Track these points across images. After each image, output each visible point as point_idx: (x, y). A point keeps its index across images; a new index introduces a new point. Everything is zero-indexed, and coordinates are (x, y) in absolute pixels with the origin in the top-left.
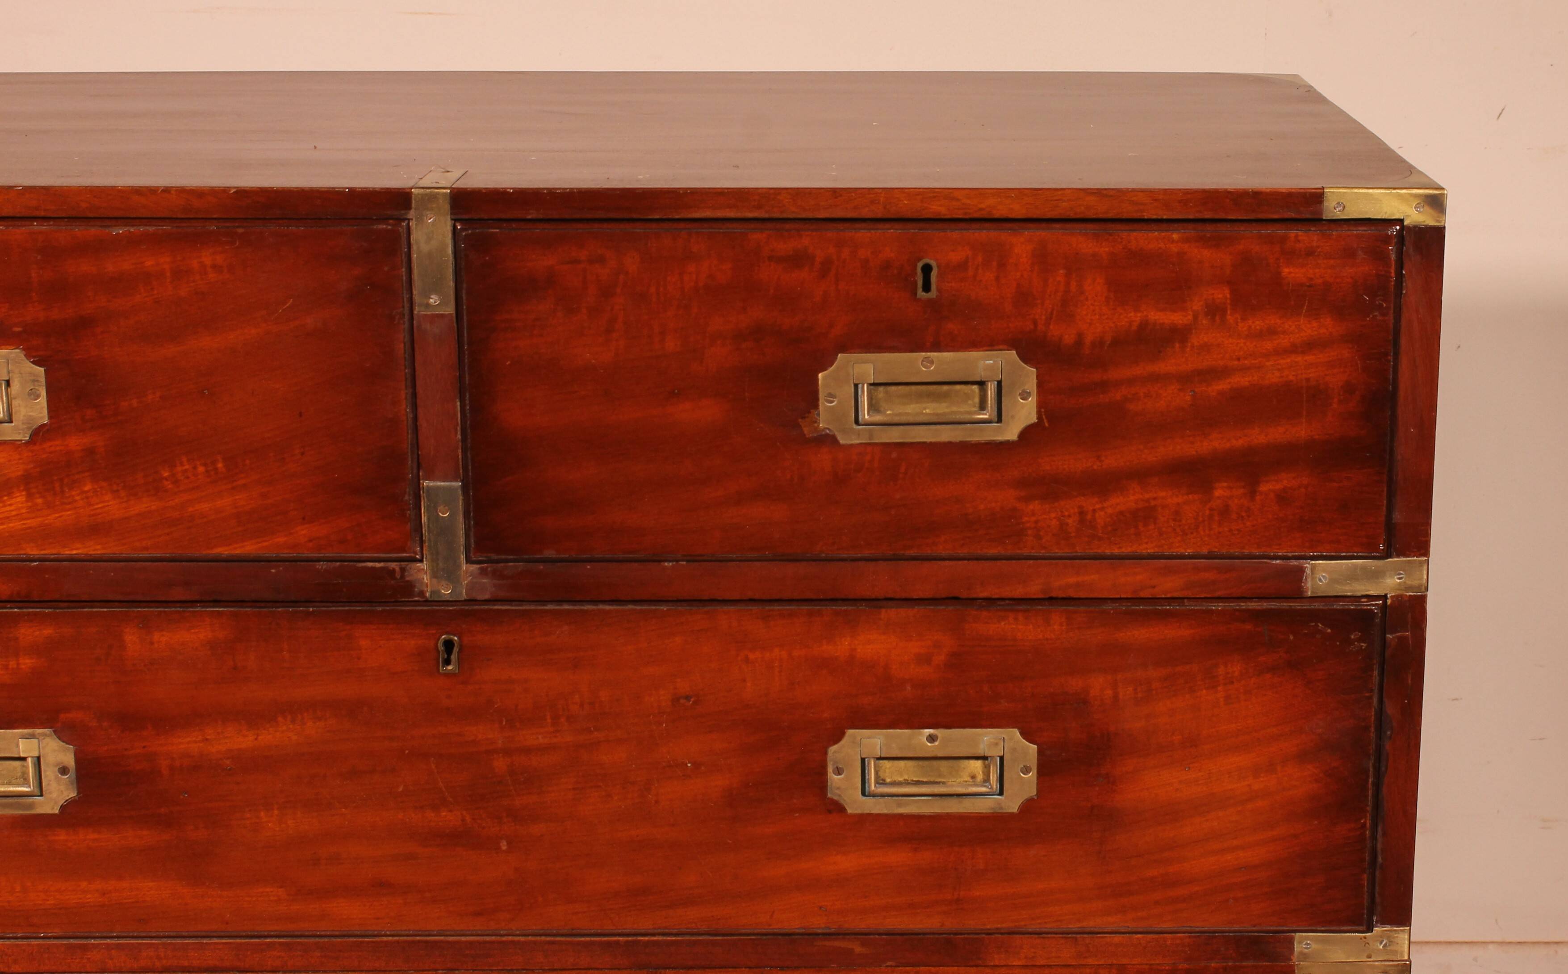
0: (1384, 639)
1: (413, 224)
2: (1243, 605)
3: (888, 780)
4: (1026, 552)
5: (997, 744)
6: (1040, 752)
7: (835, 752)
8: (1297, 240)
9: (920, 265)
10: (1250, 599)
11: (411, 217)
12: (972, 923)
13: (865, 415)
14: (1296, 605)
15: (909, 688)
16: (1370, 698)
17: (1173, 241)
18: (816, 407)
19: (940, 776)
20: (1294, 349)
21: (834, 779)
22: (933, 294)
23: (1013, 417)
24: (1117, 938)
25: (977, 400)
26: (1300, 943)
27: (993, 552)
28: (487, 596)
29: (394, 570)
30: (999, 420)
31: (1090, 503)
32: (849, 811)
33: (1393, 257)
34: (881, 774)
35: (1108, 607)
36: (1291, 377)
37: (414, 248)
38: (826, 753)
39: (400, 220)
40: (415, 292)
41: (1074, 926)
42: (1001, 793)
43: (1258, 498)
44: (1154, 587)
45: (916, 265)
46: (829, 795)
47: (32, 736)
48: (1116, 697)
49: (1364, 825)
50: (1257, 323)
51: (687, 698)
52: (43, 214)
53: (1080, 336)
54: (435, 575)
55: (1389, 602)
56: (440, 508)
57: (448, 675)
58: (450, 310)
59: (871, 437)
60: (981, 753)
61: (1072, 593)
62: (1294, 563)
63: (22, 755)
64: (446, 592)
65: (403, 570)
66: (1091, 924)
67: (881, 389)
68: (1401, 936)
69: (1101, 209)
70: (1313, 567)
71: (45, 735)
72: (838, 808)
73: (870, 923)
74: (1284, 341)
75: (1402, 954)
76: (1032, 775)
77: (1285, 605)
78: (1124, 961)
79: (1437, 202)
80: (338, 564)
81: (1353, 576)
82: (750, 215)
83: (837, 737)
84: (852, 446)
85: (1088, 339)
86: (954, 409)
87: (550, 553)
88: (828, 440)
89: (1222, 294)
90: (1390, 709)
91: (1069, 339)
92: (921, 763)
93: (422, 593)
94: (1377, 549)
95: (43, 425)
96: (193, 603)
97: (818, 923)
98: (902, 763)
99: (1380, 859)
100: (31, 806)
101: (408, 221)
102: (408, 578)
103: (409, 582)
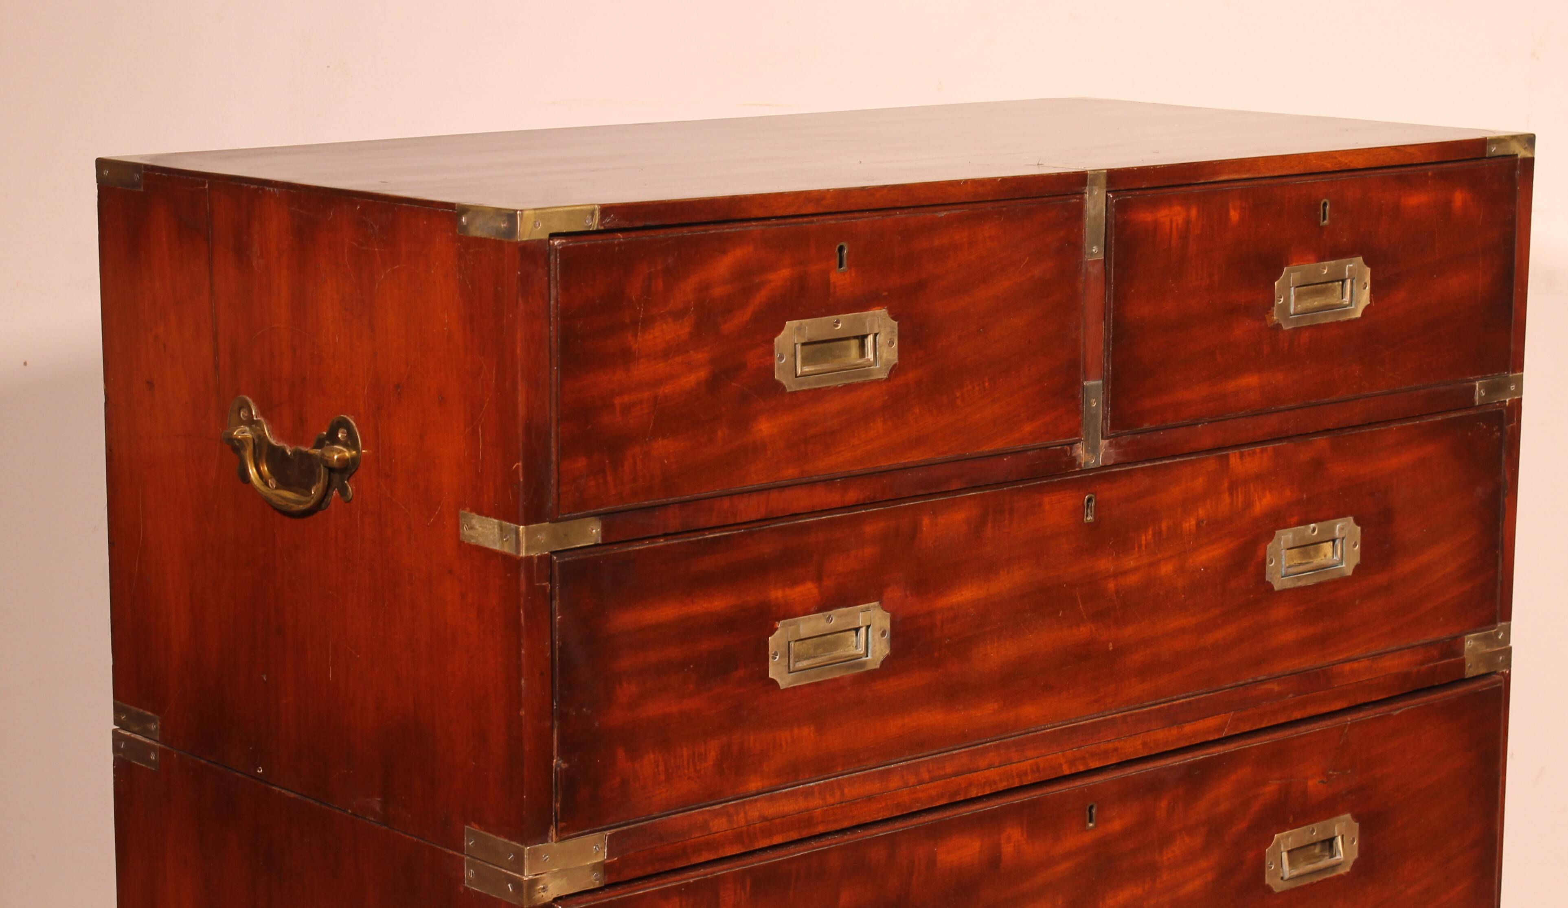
0: (1505, 430)
1: (1087, 196)
2: (1449, 415)
5: (1340, 529)
6: (1363, 531)
7: (1270, 548)
9: (1322, 203)
10: (1453, 411)
11: (1086, 192)
13: (1294, 309)
14: (1471, 412)
16: (1500, 469)
18: (1274, 305)
19: (1310, 558)
21: (1269, 567)
22: (1327, 222)
23: (1358, 302)
25: (1341, 292)
26: (1467, 641)
28: (1112, 462)
29: (1066, 450)
30: (1352, 304)
32: (1275, 589)
34: (1287, 561)
37: (1087, 213)
38: (1266, 550)
39: (1080, 194)
40: (1086, 245)
42: (1340, 564)
45: (1320, 204)
46: (1267, 579)
47: (867, 609)
49: (1497, 555)
52: (900, 204)
54: (1087, 451)
55: (1507, 404)
56: (1092, 400)
57: (1089, 524)
58: (1102, 256)
59: (1294, 324)
60: (1334, 535)
62: (1470, 383)
63: (859, 625)
64: (1092, 462)
65: (1071, 450)
67: (1300, 289)
68: (1507, 629)
69: (1397, 159)
70: (1480, 386)
71: (875, 607)
72: (1271, 588)
76: (1358, 548)
77: (1467, 412)
81: (1492, 390)
82: (1245, 176)
83: (1270, 537)
84: (1287, 330)
86: (1331, 299)
87: (1146, 426)
88: (1278, 328)
90: (1506, 476)
91: (1385, 245)
92: (1304, 550)
93: (1080, 465)
95: (894, 366)
98: (1298, 551)
99: (1501, 578)
100: (864, 664)
101: (1083, 194)
102: (1073, 455)
103: (1074, 457)
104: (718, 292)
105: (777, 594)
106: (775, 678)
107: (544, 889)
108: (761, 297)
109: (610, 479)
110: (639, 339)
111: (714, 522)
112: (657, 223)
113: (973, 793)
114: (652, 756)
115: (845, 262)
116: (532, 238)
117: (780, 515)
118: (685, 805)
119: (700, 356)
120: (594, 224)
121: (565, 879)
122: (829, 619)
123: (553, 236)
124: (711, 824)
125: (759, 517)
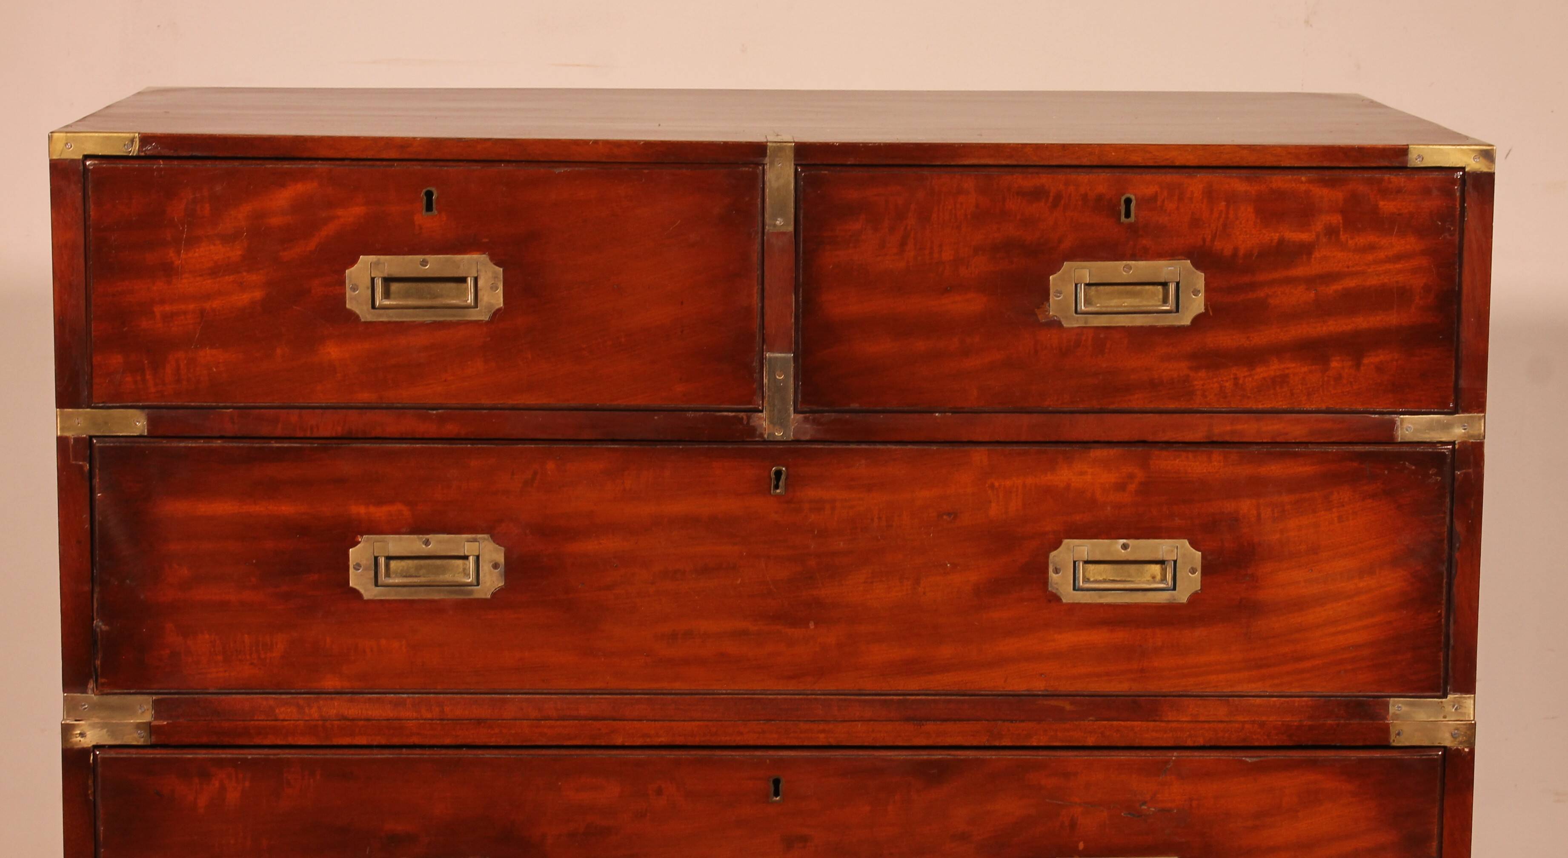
0: (1453, 474)
1: (767, 167)
2: (1351, 448)
3: (1092, 579)
4: (1195, 407)
5: (1172, 551)
6: (1204, 557)
7: (1054, 556)
8: (1390, 182)
9: (1123, 198)
10: (1357, 443)
11: (766, 163)
12: (1153, 687)
13: (1082, 307)
14: (1389, 448)
15: (1109, 508)
16: (1444, 518)
17: (1302, 182)
18: (1048, 300)
19: (1129, 576)
20: (1388, 260)
21: (1053, 576)
22: (1132, 219)
23: (1187, 308)
24: (1258, 700)
25: (1161, 297)
26: (1394, 706)
27: (1172, 406)
28: (808, 437)
29: (742, 418)
30: (1177, 311)
31: (1241, 372)
32: (1064, 601)
33: (1458, 194)
34: (1087, 575)
35: (1254, 449)
36: (1386, 281)
37: (767, 184)
38: (1047, 557)
39: (757, 164)
40: (766, 216)
41: (1227, 690)
42: (1174, 589)
43: (1362, 368)
44: (1286, 434)
45: (1121, 199)
46: (1050, 589)
47: (475, 540)
48: (1259, 515)
49: (1440, 615)
50: (1361, 240)
51: (949, 514)
52: (508, 158)
53: (1236, 249)
54: (772, 422)
55: (1457, 447)
56: (778, 372)
57: (778, 496)
58: (791, 228)
59: (1086, 323)
60: (1160, 557)
61: (1228, 438)
62: (1387, 417)
63: (466, 554)
64: (779, 434)
65: (749, 418)
66: (1239, 689)
67: (1093, 288)
68: (1468, 701)
69: (1251, 159)
70: (1402, 421)
71: (484, 539)
72: (1055, 598)
73: (1079, 686)
74: (1382, 255)
75: (1469, 715)
76: (1198, 574)
77: (1381, 448)
78: (1264, 718)
79: (1488, 155)
80: (702, 413)
81: (1430, 427)
82: (1004, 162)
83: (1057, 545)
84: (1073, 328)
85: (1241, 252)
86: (1145, 303)
87: (855, 406)
88: (1056, 324)
89: (1336, 219)
90: (1459, 527)
91: (1228, 250)
92: (1115, 566)
93: (761, 435)
94: (1449, 408)
95: (499, 310)
96: (596, 441)
97: (1039, 686)
98: (1102, 566)
99: (1452, 642)
100: (471, 592)
101: (764, 165)
102: (752, 424)
103: (753, 427)
104: (275, 221)
105: (359, 510)
106: (357, 587)
107: (82, 735)
108: (329, 230)
109: (148, 377)
110: (183, 256)
111: (279, 432)
112: (205, 154)
113: (619, 741)
114: (207, 636)
115: (434, 206)
116: (64, 156)
117: (360, 436)
118: (248, 689)
119: (253, 277)
120: (134, 150)
121: (105, 730)
122: (427, 543)
123: (87, 157)
124: (277, 711)
125: (334, 435)
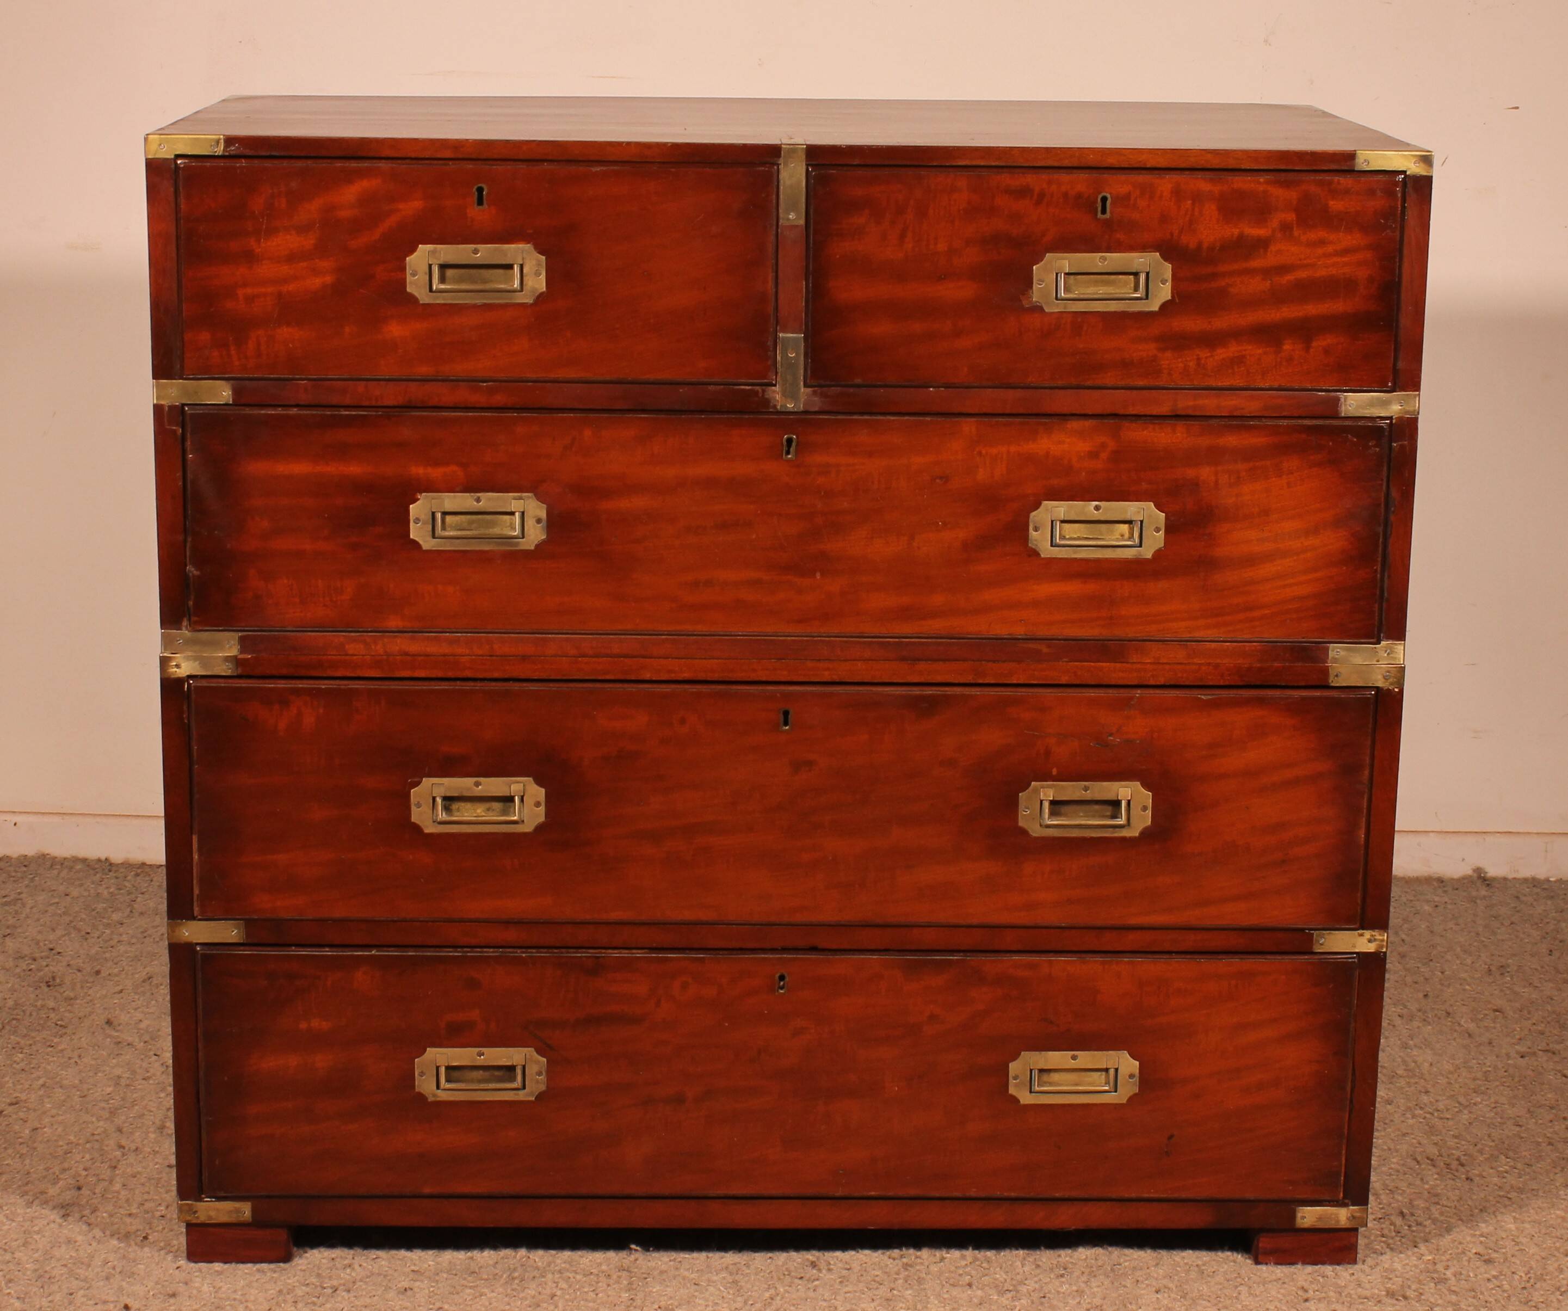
0: (1390, 447)
1: (781, 167)
2: (1300, 422)
3: (1067, 537)
4: (1161, 384)
5: (1139, 512)
6: (1167, 518)
7: (1034, 516)
8: (1339, 183)
9: (1100, 197)
10: (1305, 418)
11: (780, 163)
12: (1119, 632)
13: (1062, 294)
14: (1334, 422)
15: (1084, 474)
16: (1382, 485)
17: (1259, 183)
18: (1031, 287)
19: (1101, 534)
20: (1336, 254)
21: (1033, 534)
22: (1108, 215)
23: (1156, 296)
24: (1213, 645)
25: (1132, 285)
26: (1333, 651)
27: (1141, 383)
28: (816, 409)
29: (758, 392)
30: (1147, 298)
31: (1203, 353)
32: (1042, 556)
33: (1399, 195)
34: (1063, 533)
35: (1213, 422)
36: (1334, 272)
37: (782, 182)
38: (1028, 517)
39: (773, 164)
40: (780, 211)
41: (1186, 636)
42: (1141, 546)
43: (1312, 350)
44: (1243, 409)
45: (1097, 198)
46: (1030, 545)
47: (520, 498)
48: (1216, 483)
49: (1376, 570)
50: (1313, 235)
51: (941, 478)
52: (550, 158)
53: (1200, 244)
54: (784, 394)
55: (1394, 421)
56: (790, 350)
57: (789, 461)
58: (802, 222)
59: (1065, 308)
60: (1128, 518)
61: (1191, 413)
62: (1333, 394)
63: (513, 510)
64: (790, 406)
65: (764, 391)
66: (1198, 634)
67: (1072, 277)
68: (1399, 647)
69: (1216, 163)
70: (1346, 398)
71: (529, 497)
72: (1035, 553)
73: (1054, 631)
74: (1330, 249)
75: (1399, 660)
76: (1162, 533)
77: (1328, 422)
78: (1218, 661)
79: (1427, 160)
80: (722, 387)
81: (1371, 404)
82: (993, 164)
83: (1037, 506)
84: (1053, 313)
85: (1205, 246)
86: (1118, 291)
87: (858, 381)
88: (1039, 309)
89: (1291, 217)
90: (1394, 493)
91: (1192, 245)
92: (1088, 525)
93: (775, 406)
94: (1388, 387)
95: (542, 294)
96: (629, 411)
97: (1020, 631)
98: (1077, 525)
99: (1386, 595)
100: (518, 544)
101: (778, 165)
102: (767, 396)
103: (767, 399)
104: (344, 214)
105: (418, 471)
106: (417, 539)
107: (178, 666)
108: (390, 222)
109: (233, 352)
110: (263, 245)
111: (348, 401)
112: (282, 154)
113: (647, 676)
114: (285, 581)
115: (485, 202)
116: (157, 156)
117: (418, 405)
118: (321, 627)
119: (325, 264)
120: (220, 150)
121: (197, 662)
122: (478, 500)
123: (178, 156)
124: (347, 647)
125: (396, 404)
